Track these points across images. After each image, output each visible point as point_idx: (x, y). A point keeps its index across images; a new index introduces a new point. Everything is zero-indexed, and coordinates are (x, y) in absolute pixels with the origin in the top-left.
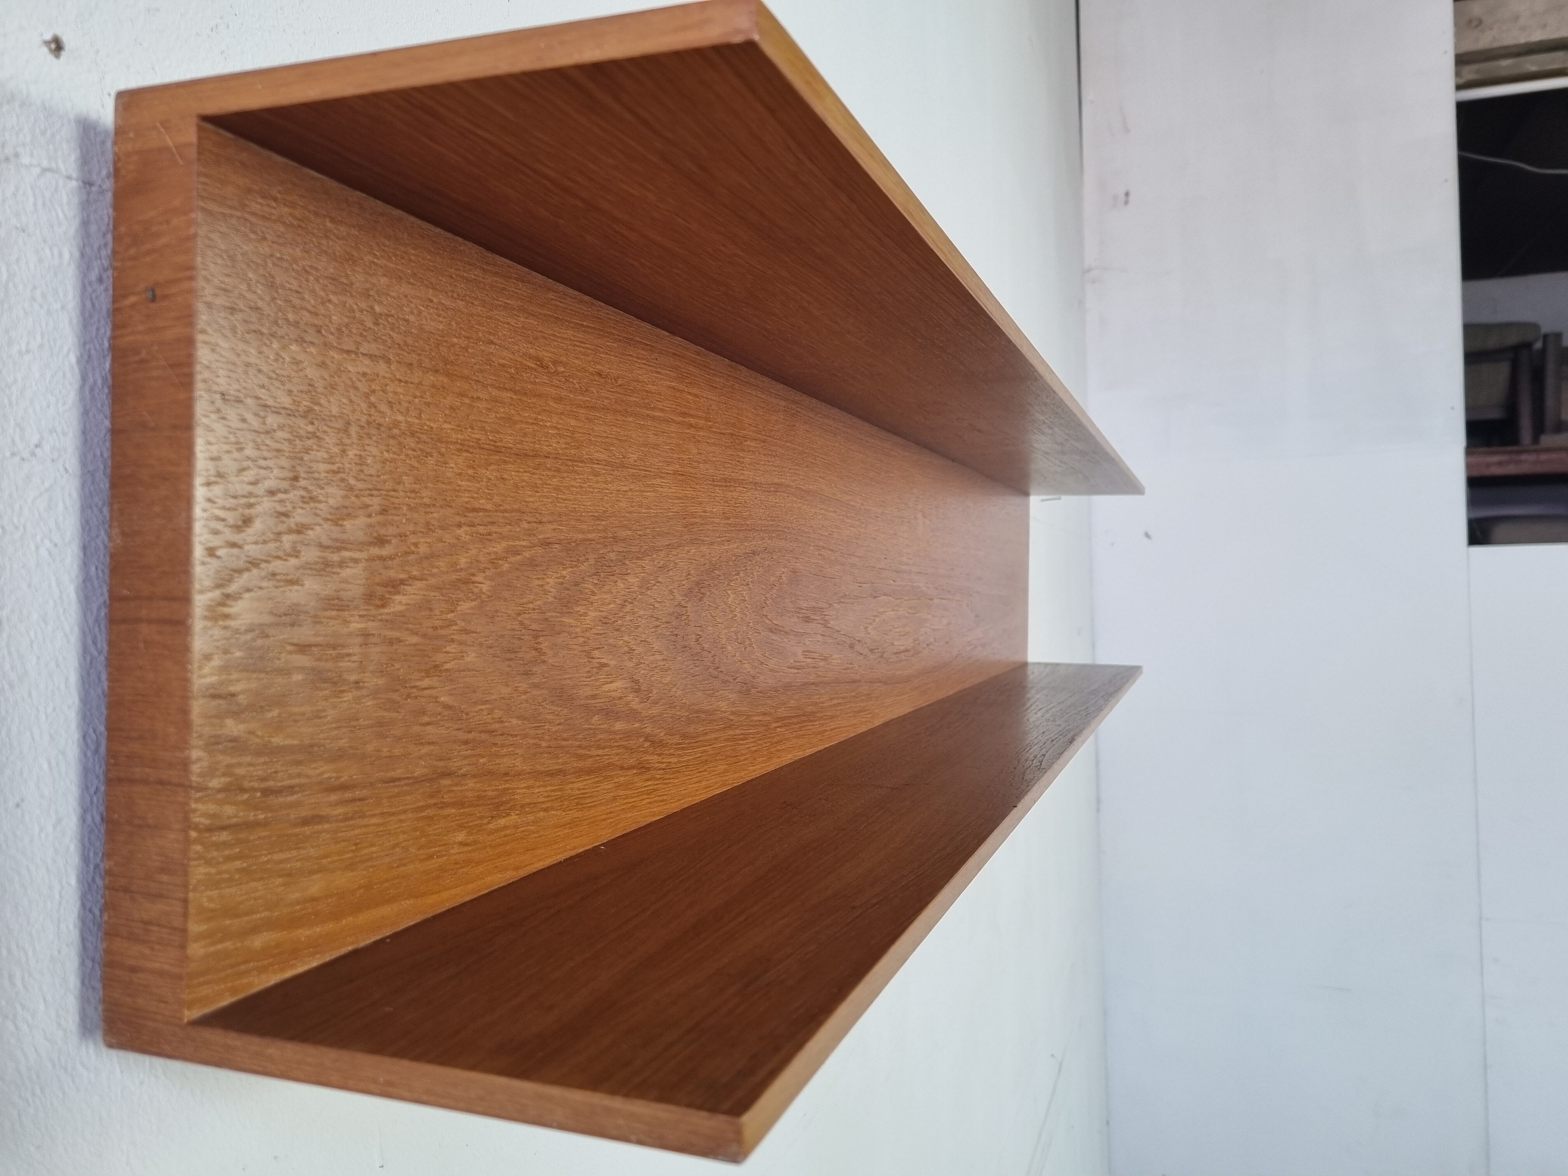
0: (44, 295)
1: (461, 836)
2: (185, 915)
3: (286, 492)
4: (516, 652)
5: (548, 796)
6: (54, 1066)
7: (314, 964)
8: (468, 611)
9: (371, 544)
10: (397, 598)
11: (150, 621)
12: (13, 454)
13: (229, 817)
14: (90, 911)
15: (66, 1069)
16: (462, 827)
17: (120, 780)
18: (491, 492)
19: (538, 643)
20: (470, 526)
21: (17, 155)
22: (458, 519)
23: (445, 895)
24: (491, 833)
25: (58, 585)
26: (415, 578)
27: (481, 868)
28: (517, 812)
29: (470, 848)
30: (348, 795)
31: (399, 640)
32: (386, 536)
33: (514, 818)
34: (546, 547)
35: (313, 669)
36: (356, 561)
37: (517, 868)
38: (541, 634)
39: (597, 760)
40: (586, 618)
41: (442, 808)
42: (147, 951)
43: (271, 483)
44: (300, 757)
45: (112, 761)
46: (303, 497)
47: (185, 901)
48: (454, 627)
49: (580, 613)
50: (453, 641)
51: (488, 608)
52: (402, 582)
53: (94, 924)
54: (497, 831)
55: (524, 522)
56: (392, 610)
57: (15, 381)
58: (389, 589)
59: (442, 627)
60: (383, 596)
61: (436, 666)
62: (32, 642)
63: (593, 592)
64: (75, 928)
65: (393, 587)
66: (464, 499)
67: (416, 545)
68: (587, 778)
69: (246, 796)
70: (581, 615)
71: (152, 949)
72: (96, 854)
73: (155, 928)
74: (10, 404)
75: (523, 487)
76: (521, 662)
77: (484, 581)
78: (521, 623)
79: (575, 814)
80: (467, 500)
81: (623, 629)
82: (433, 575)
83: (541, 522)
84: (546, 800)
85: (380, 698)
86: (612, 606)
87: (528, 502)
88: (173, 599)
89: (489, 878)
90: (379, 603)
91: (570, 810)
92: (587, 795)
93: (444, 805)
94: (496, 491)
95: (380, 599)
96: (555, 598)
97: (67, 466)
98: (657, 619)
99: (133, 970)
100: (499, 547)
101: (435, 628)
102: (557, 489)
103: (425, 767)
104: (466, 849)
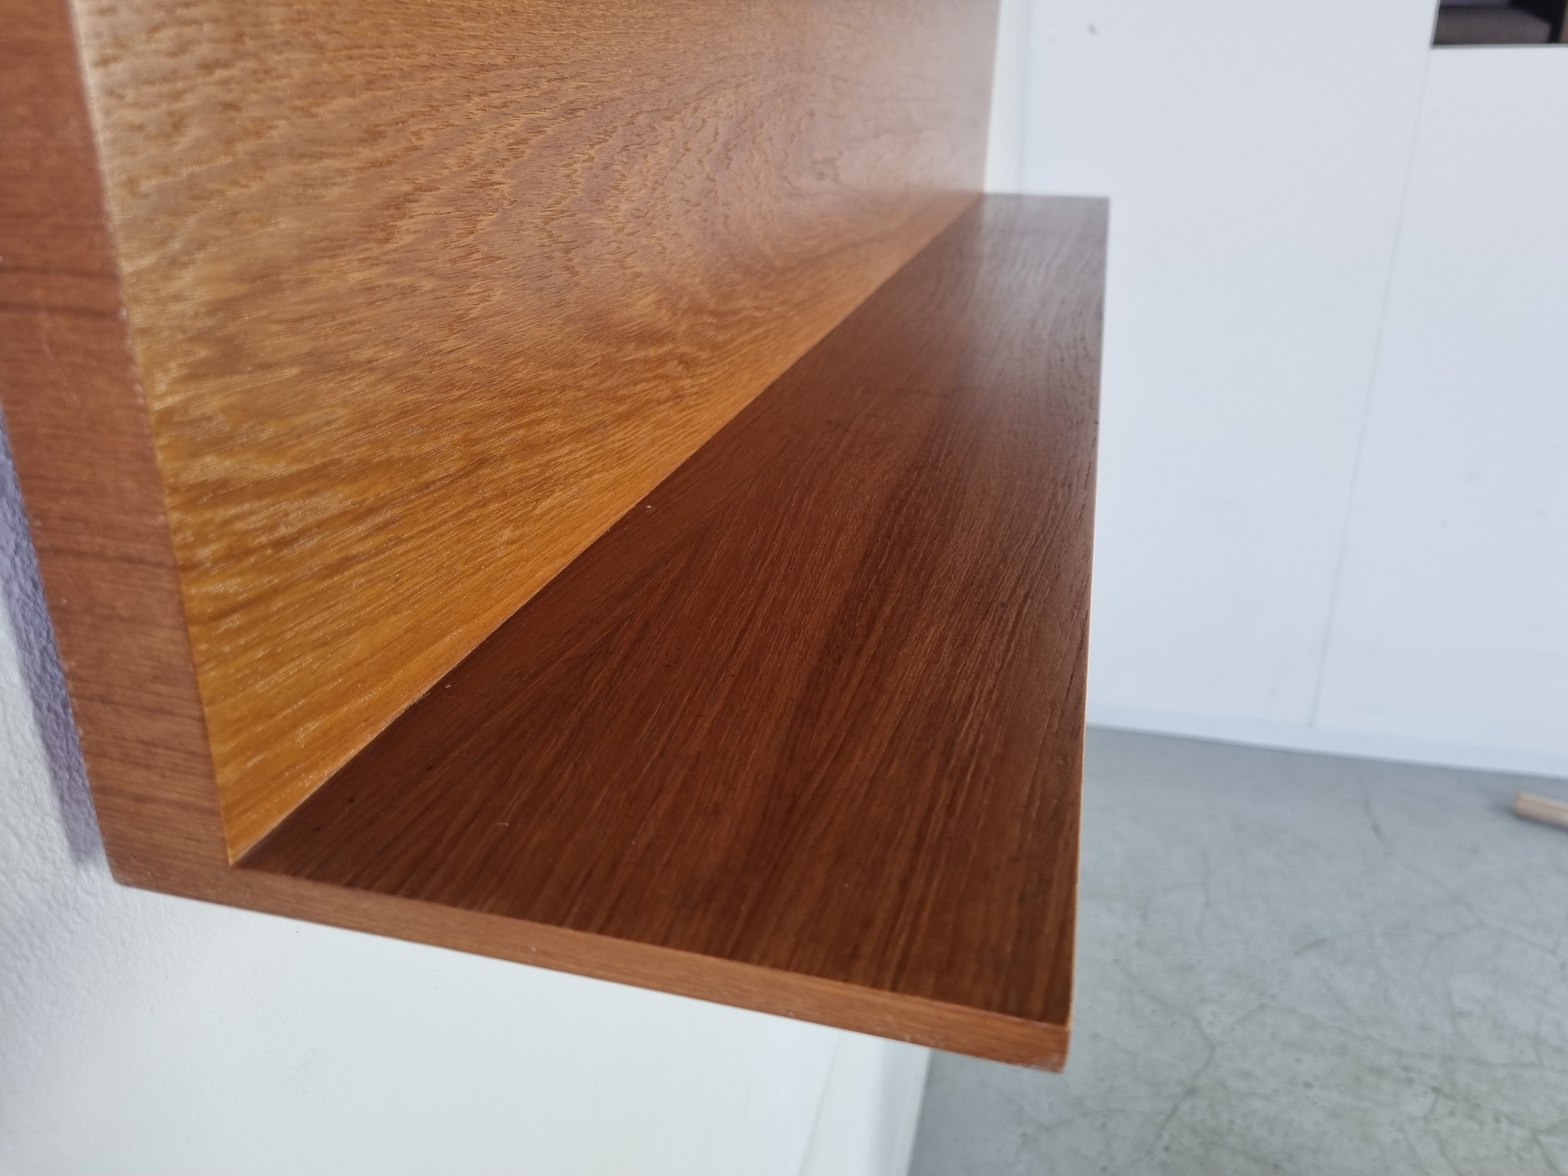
1: (507, 534)
2: (205, 737)
3: (226, 65)
4: (546, 277)
5: (590, 458)
6: (50, 906)
7: (370, 738)
8: (490, 229)
9: (362, 141)
10: (403, 223)
11: (52, 310)
13: (237, 594)
14: (49, 709)
15: (67, 906)
16: (506, 523)
17: (57, 552)
18: (501, 35)
19: (570, 260)
20: (481, 95)
22: (465, 85)
23: (498, 608)
24: (537, 520)
26: (420, 189)
27: (530, 566)
28: (561, 487)
29: (517, 545)
30: (378, 519)
31: (413, 289)
32: (377, 126)
33: (559, 496)
34: (571, 116)
35: (309, 354)
36: (343, 173)
37: (565, 553)
38: (573, 245)
39: (635, 400)
40: (618, 214)
41: (484, 505)
42: (156, 778)
43: (203, 51)
44: (312, 486)
45: (38, 523)
46: (255, 72)
47: (202, 719)
48: (476, 256)
49: (611, 208)
50: (475, 276)
51: (511, 221)
52: (407, 198)
53: (58, 724)
54: (542, 515)
55: (543, 80)
56: (401, 243)
58: (393, 211)
59: (462, 258)
60: (384, 224)
61: (460, 317)
63: (623, 175)
64: (34, 738)
65: (397, 208)
66: (469, 51)
67: (417, 134)
68: (627, 424)
69: (252, 559)
70: (612, 211)
71: (163, 776)
72: (38, 635)
73: (161, 751)
75: (538, 24)
76: (553, 290)
77: (504, 181)
78: (550, 235)
79: (617, 471)
80: (474, 52)
81: (655, 222)
82: (443, 180)
83: (563, 79)
84: (590, 462)
85: (399, 378)
86: (643, 192)
87: (545, 48)
88: (86, 274)
89: (540, 574)
90: (382, 235)
91: (613, 468)
92: (628, 445)
93: (484, 503)
94: (507, 34)
95: (382, 230)
96: (583, 190)
98: (688, 201)
99: (138, 799)
100: (518, 124)
101: (453, 261)
102: (577, 24)
103: (461, 458)
104: (513, 547)
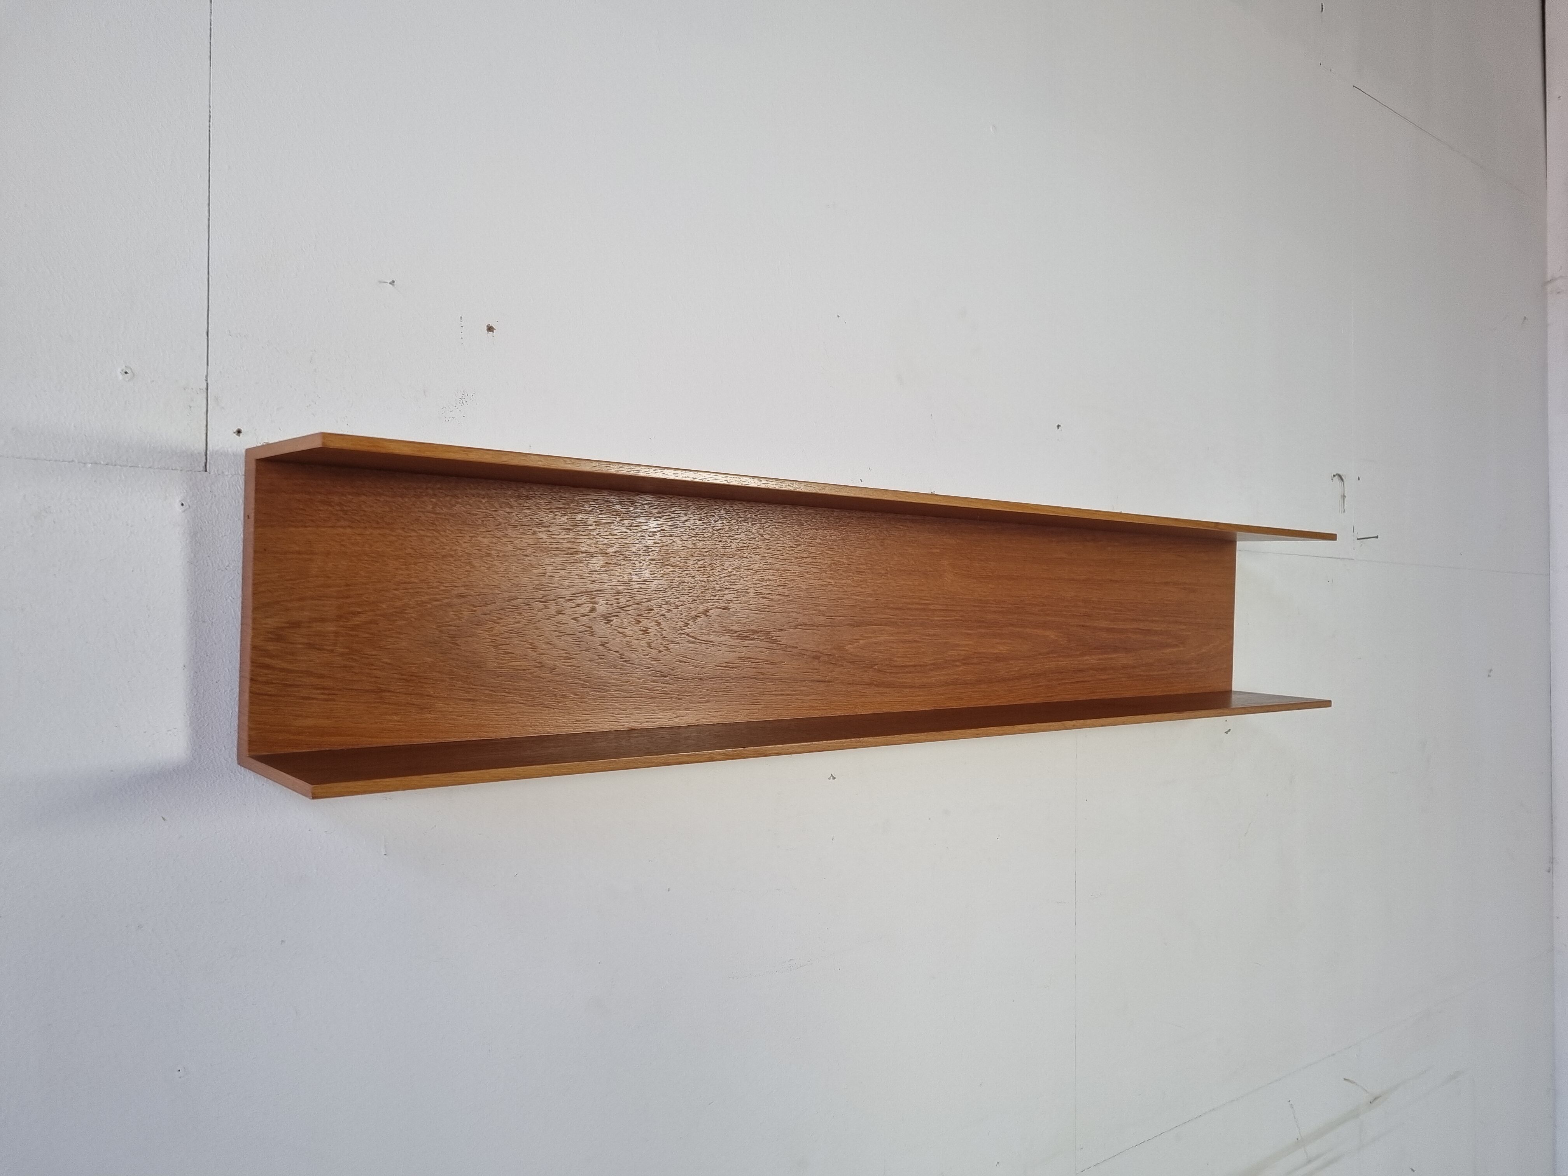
0: (232, 517)
12: (219, 570)
21: (223, 473)
25: (234, 612)
57: (220, 546)
62: (223, 630)
74: (218, 553)
82: (378, 610)
97: (239, 572)
